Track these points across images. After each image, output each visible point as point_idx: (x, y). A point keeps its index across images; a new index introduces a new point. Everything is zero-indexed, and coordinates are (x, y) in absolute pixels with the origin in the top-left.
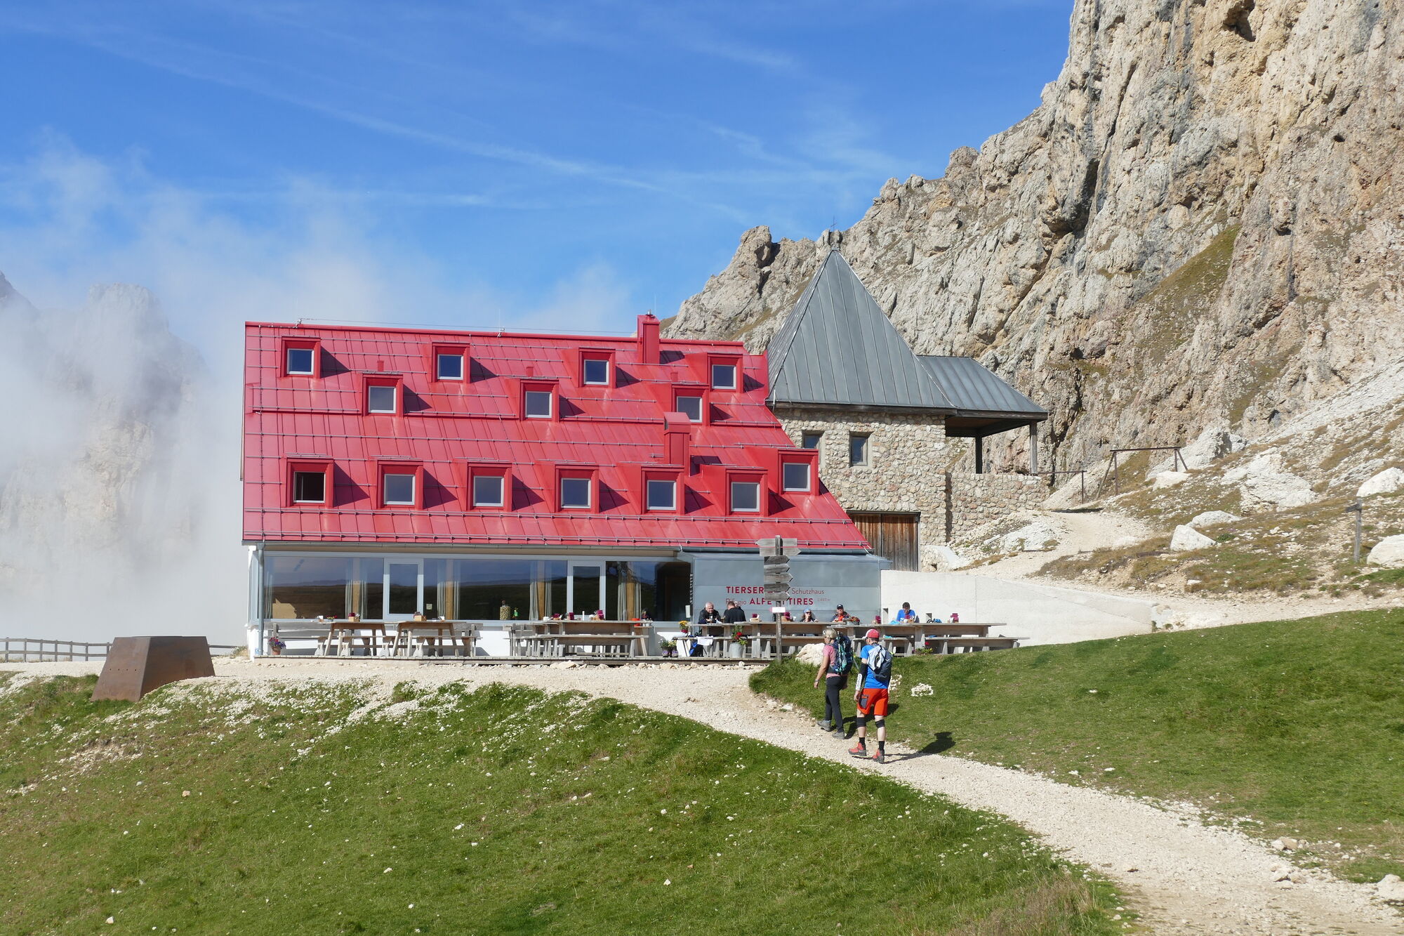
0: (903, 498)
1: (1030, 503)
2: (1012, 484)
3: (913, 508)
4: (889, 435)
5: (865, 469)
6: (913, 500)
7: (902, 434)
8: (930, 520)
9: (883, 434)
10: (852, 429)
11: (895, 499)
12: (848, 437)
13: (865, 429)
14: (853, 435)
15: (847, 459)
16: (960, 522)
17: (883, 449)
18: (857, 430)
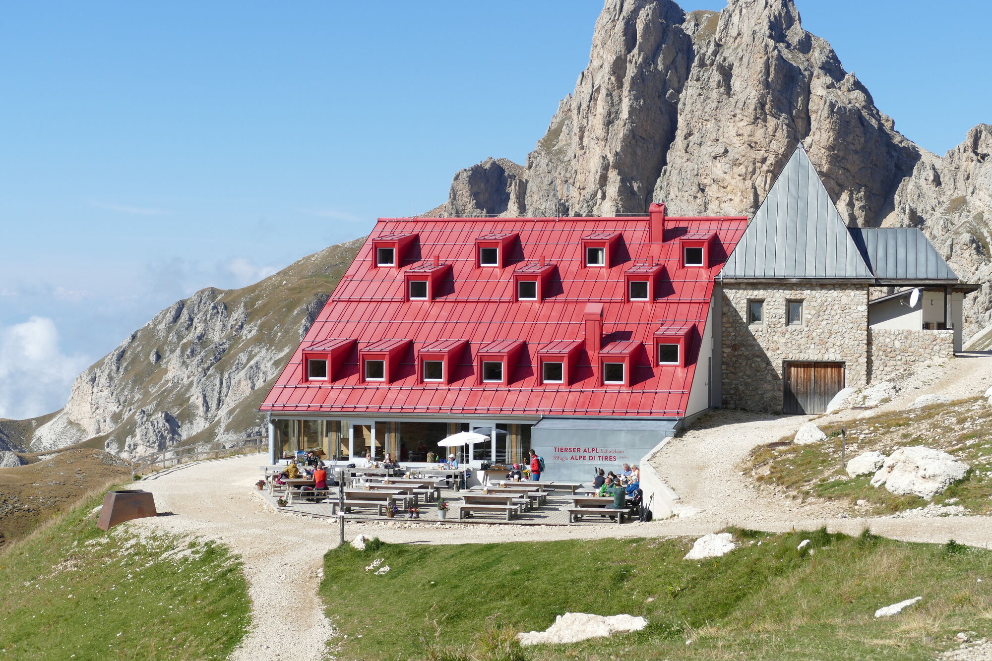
0: (830, 350)
1: (944, 352)
2: (927, 337)
3: (838, 358)
4: (819, 300)
5: (798, 328)
6: (838, 352)
7: (830, 300)
8: (853, 367)
9: (814, 299)
10: (788, 297)
11: (823, 351)
12: (784, 303)
13: (798, 297)
14: (789, 302)
15: (783, 320)
16: (882, 368)
17: (813, 312)
18: (792, 297)
